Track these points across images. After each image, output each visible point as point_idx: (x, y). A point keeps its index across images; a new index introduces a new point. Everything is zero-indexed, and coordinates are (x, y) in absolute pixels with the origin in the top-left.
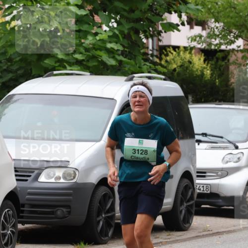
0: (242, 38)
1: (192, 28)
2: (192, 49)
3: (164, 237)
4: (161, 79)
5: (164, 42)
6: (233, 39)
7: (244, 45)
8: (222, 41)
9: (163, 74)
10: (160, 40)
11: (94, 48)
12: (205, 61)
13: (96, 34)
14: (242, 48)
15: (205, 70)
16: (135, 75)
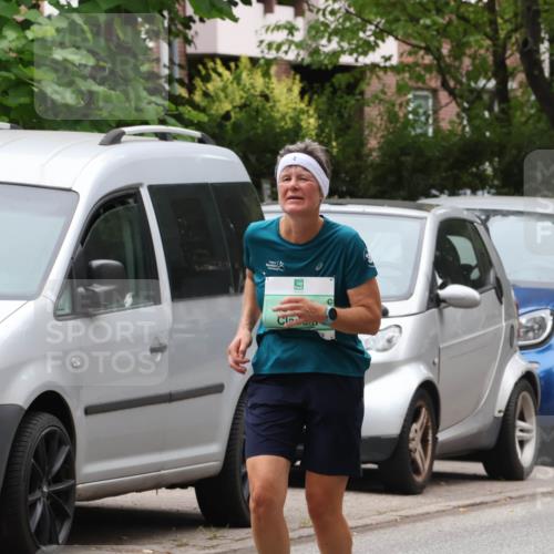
0: (396, 38)
1: (268, 10)
2: (269, 63)
3: (202, 543)
4: (192, 139)
5: (200, 47)
6: (372, 39)
7: (401, 55)
8: (345, 45)
9: (198, 126)
10: (188, 41)
11: (21, 61)
12: (302, 93)
13: (26, 25)
14: (394, 61)
15: (304, 117)
16: (126, 129)
